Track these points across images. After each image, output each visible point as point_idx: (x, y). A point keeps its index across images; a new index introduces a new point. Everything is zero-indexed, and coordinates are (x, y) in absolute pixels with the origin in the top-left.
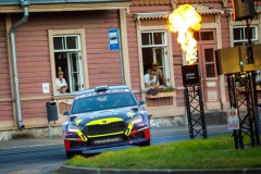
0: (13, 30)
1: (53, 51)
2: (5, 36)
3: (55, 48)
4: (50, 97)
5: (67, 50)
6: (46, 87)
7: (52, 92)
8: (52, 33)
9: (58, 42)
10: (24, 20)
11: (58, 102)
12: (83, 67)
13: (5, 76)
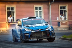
0: (50, 4)
1: (60, 10)
2: (48, 6)
3: (60, 9)
4: (58, 21)
5: (63, 10)
6: (58, 19)
7: (59, 20)
8: (60, 6)
9: (61, 8)
10: (53, 2)
11: (60, 22)
12: (67, 14)
13: (48, 15)
